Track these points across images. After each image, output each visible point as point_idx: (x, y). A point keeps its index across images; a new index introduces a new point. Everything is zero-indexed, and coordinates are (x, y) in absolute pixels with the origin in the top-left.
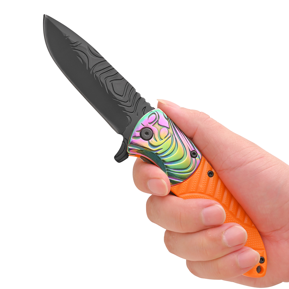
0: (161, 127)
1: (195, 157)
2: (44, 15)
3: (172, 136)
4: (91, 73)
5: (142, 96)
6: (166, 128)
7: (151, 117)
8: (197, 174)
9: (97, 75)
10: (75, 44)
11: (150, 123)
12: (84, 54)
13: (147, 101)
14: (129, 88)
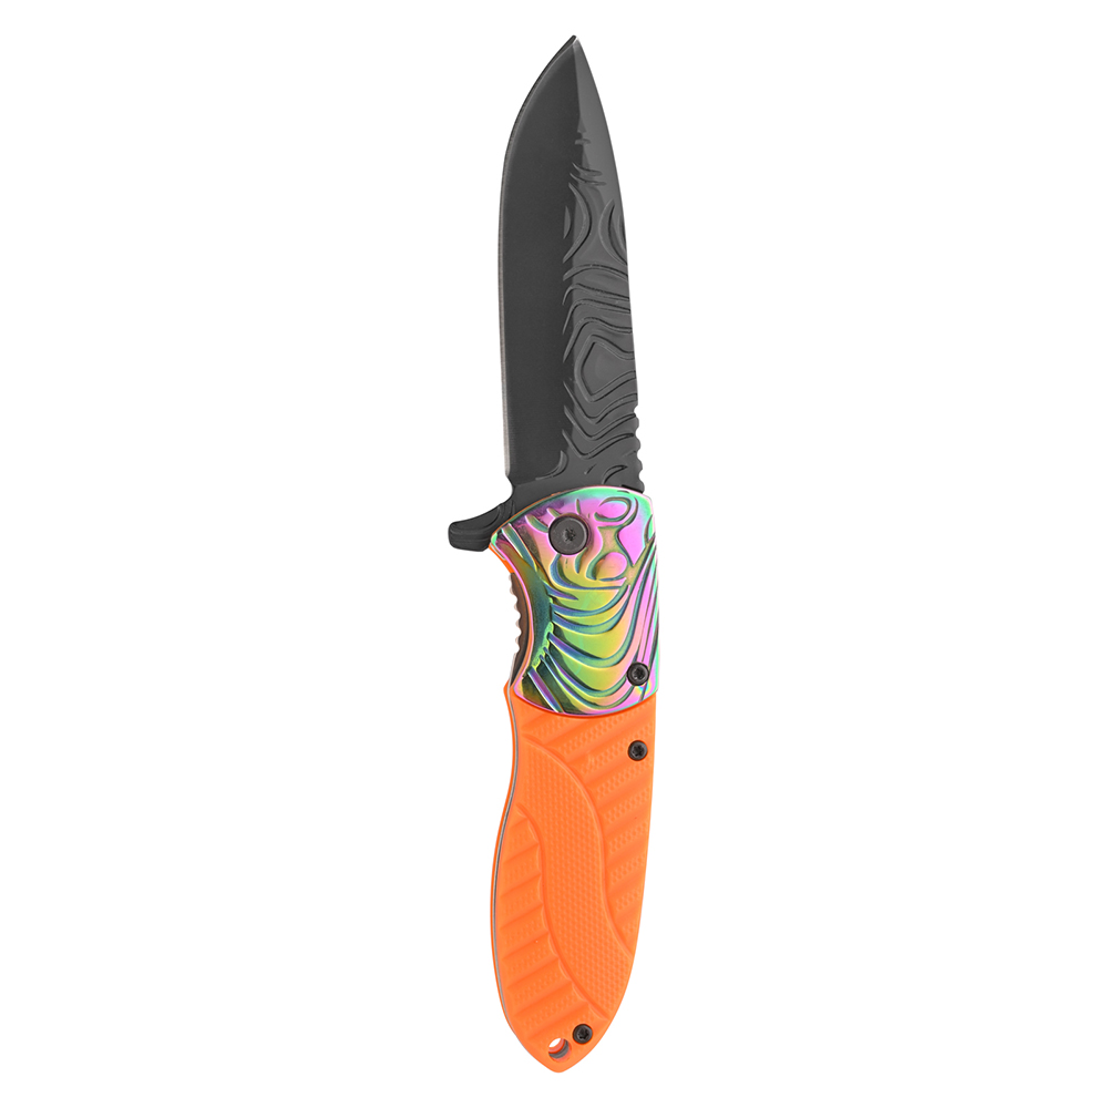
0: (617, 548)
1: (635, 684)
2: (574, 37)
3: (623, 590)
4: (567, 275)
5: (639, 434)
6: (625, 558)
7: (613, 505)
8: (605, 723)
9: (575, 293)
10: (586, 174)
11: (600, 517)
12: (585, 217)
13: (641, 455)
14: (625, 387)
